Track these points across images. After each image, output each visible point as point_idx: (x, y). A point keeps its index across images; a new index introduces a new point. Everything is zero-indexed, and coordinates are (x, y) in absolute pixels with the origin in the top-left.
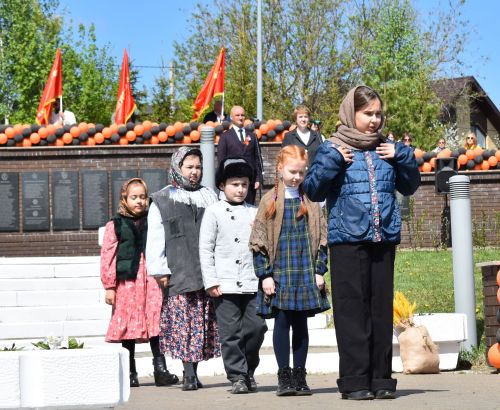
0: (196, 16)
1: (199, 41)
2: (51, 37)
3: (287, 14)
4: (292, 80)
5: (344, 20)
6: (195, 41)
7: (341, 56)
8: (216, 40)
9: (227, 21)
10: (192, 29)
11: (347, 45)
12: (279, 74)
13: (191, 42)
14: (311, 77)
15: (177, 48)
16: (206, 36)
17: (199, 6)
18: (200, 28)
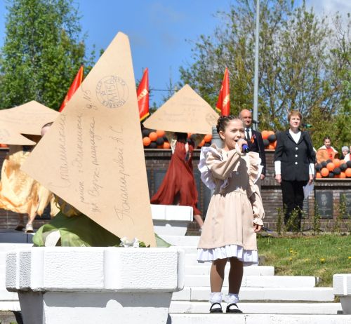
0: (200, 46)
1: (202, 67)
2: (77, 60)
3: (278, 45)
4: (280, 102)
5: (326, 52)
6: (198, 67)
7: (323, 83)
8: (216, 67)
9: (225, 50)
10: (195, 56)
11: (329, 74)
12: (269, 98)
13: (195, 68)
14: (297, 100)
15: (182, 73)
16: (208, 63)
17: (202, 37)
18: (203, 56)
